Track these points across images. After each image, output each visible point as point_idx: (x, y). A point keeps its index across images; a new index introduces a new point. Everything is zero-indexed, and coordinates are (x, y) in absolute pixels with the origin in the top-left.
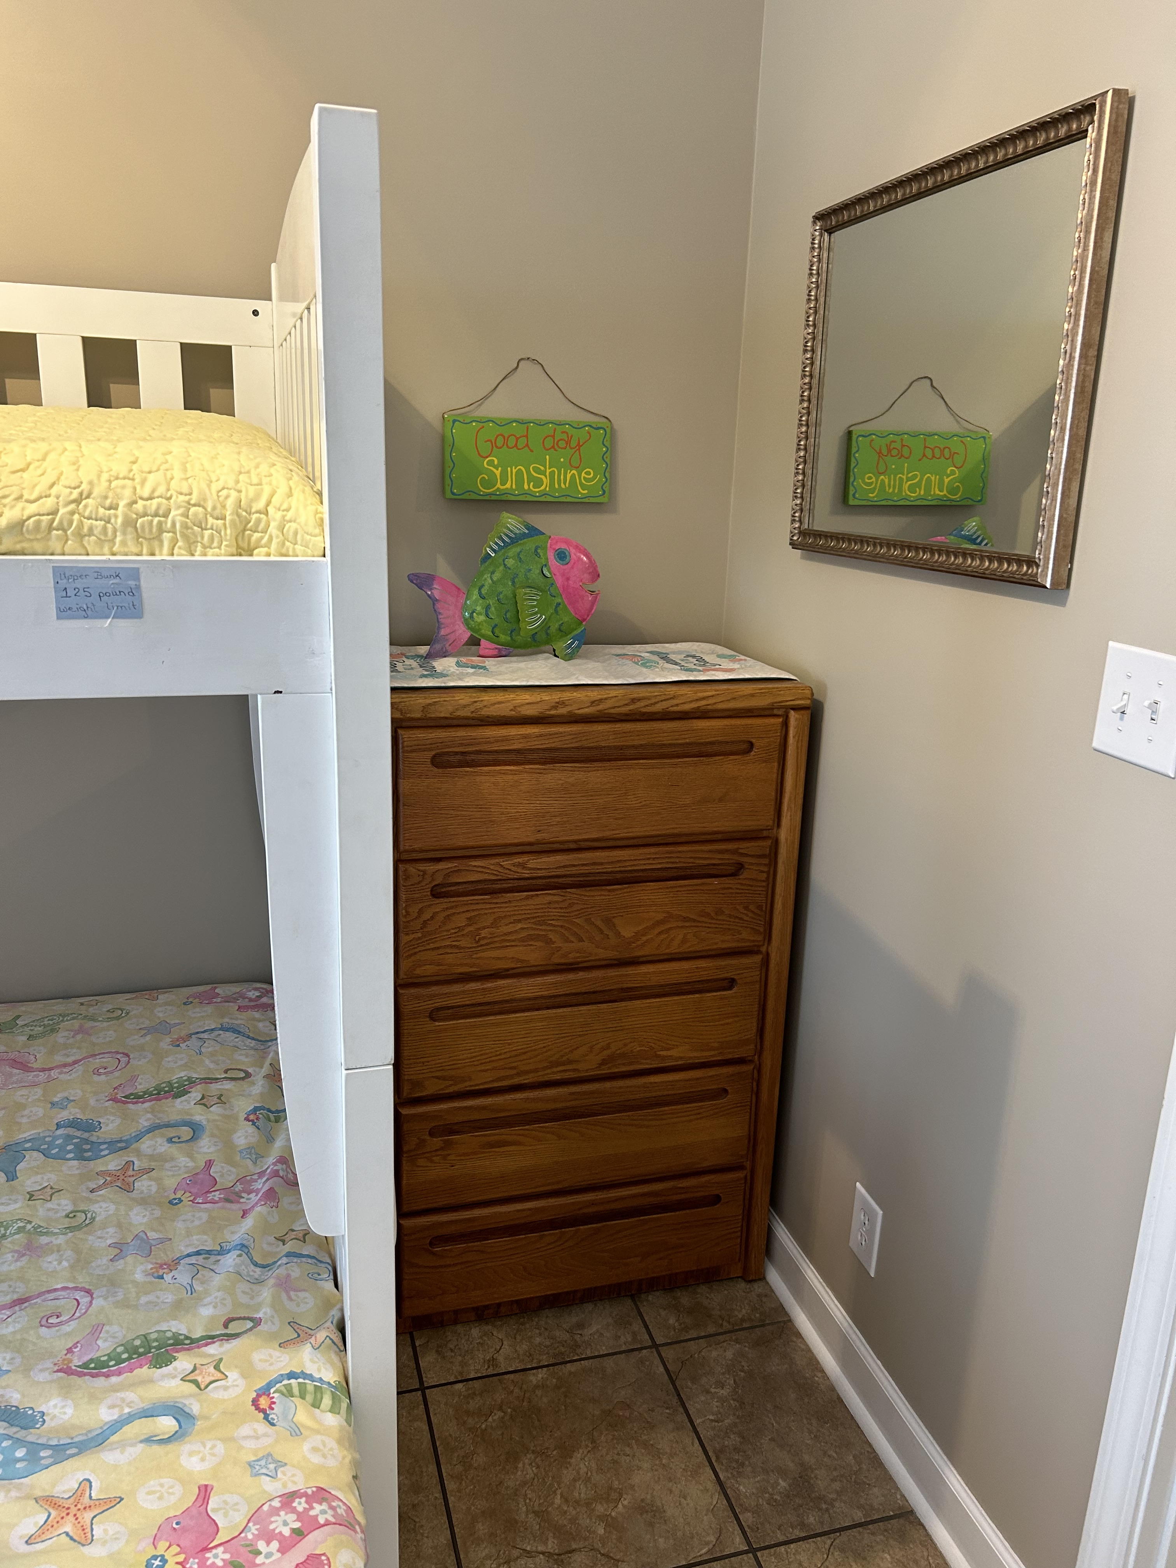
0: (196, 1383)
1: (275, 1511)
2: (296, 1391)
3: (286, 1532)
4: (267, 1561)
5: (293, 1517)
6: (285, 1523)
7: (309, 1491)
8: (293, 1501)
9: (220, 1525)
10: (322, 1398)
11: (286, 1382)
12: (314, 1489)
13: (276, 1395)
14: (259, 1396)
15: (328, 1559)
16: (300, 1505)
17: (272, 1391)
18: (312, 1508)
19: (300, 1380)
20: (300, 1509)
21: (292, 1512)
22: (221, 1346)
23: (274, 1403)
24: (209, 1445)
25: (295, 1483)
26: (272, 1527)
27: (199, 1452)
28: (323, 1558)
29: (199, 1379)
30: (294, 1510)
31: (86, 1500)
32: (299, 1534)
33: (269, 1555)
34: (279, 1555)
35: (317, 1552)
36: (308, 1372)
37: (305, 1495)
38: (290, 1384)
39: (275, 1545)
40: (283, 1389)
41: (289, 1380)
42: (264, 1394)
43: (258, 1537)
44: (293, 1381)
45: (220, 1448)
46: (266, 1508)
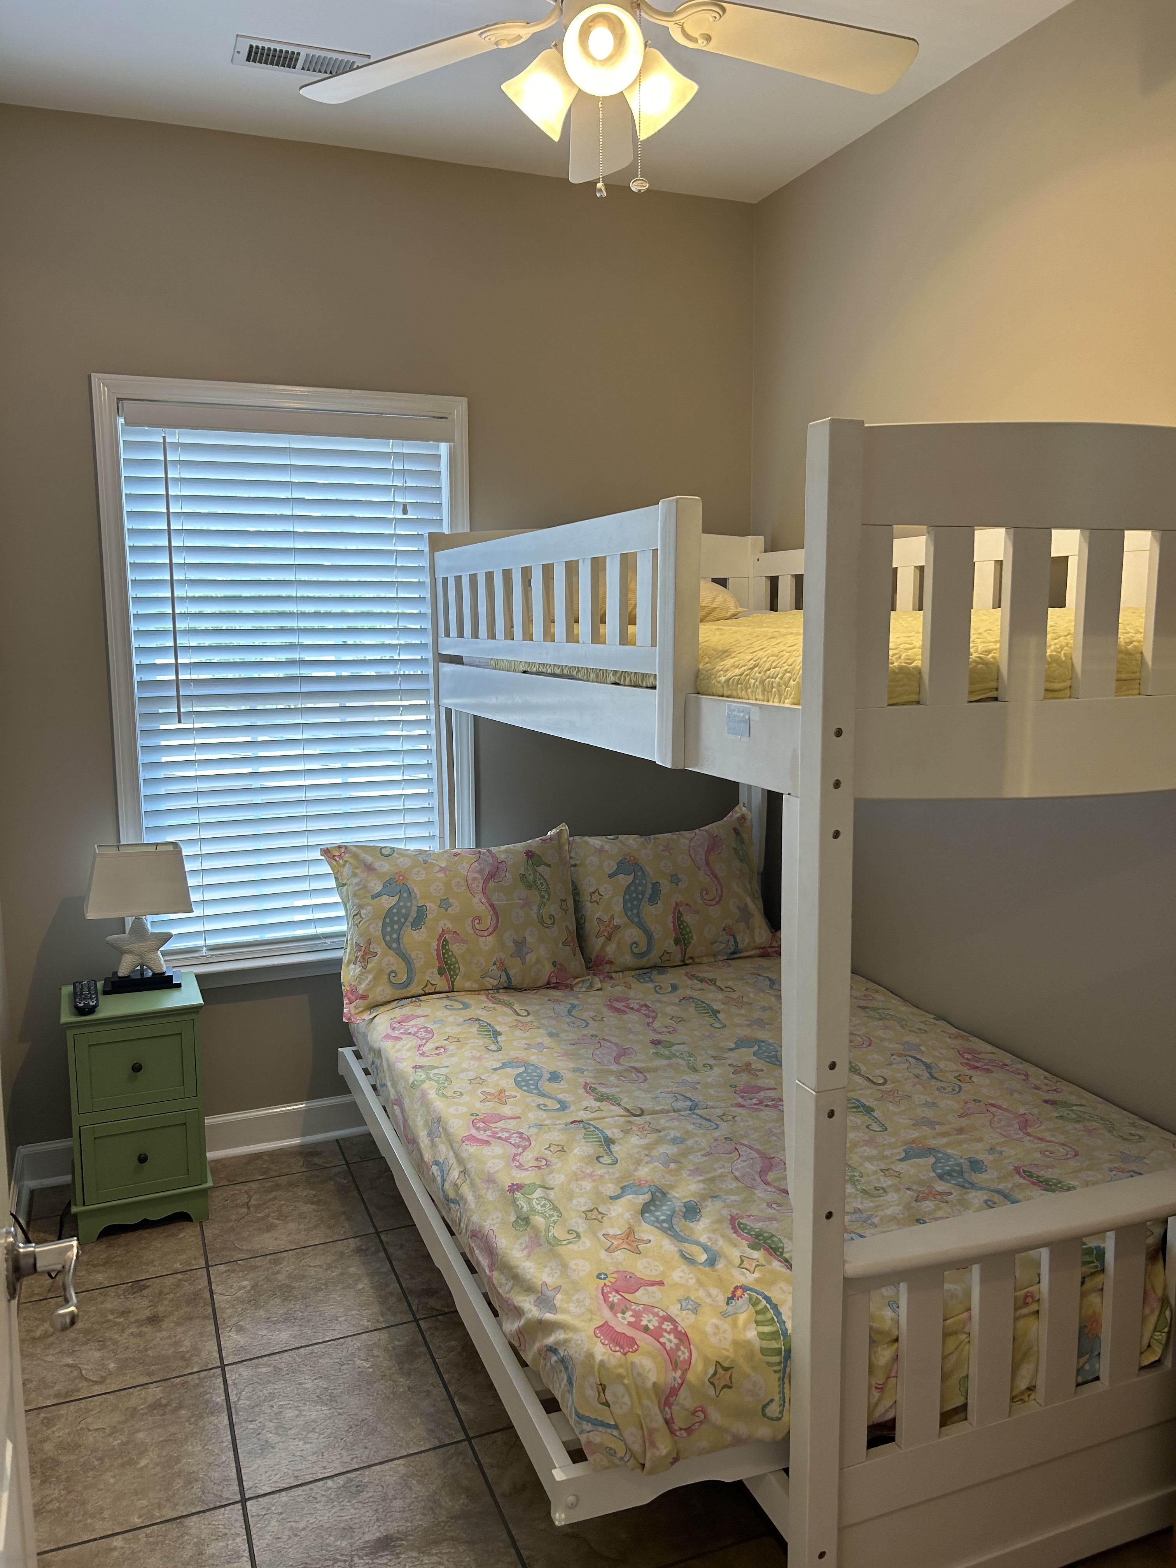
0: (742, 1261)
1: (656, 1315)
2: (759, 1307)
3: (644, 1323)
4: (620, 1319)
5: (657, 1324)
6: (649, 1321)
7: (679, 1329)
8: (668, 1322)
9: (636, 1293)
10: (768, 1325)
11: (760, 1297)
12: (683, 1331)
13: (746, 1295)
14: (741, 1287)
15: (637, 1350)
16: (667, 1326)
17: (748, 1292)
18: (669, 1333)
19: (768, 1306)
20: (664, 1327)
21: (659, 1323)
22: (781, 1266)
23: (741, 1297)
24: (690, 1276)
25: (683, 1320)
26: (644, 1315)
27: (685, 1273)
28: (636, 1346)
29: (745, 1263)
30: (661, 1323)
31: (635, 1244)
32: (646, 1329)
33: (624, 1319)
34: (626, 1323)
35: (638, 1342)
36: (780, 1310)
37: (676, 1327)
38: (761, 1301)
39: (632, 1319)
40: (754, 1298)
41: (763, 1298)
42: (743, 1289)
43: (634, 1310)
44: (764, 1302)
45: (692, 1282)
46: (656, 1310)
